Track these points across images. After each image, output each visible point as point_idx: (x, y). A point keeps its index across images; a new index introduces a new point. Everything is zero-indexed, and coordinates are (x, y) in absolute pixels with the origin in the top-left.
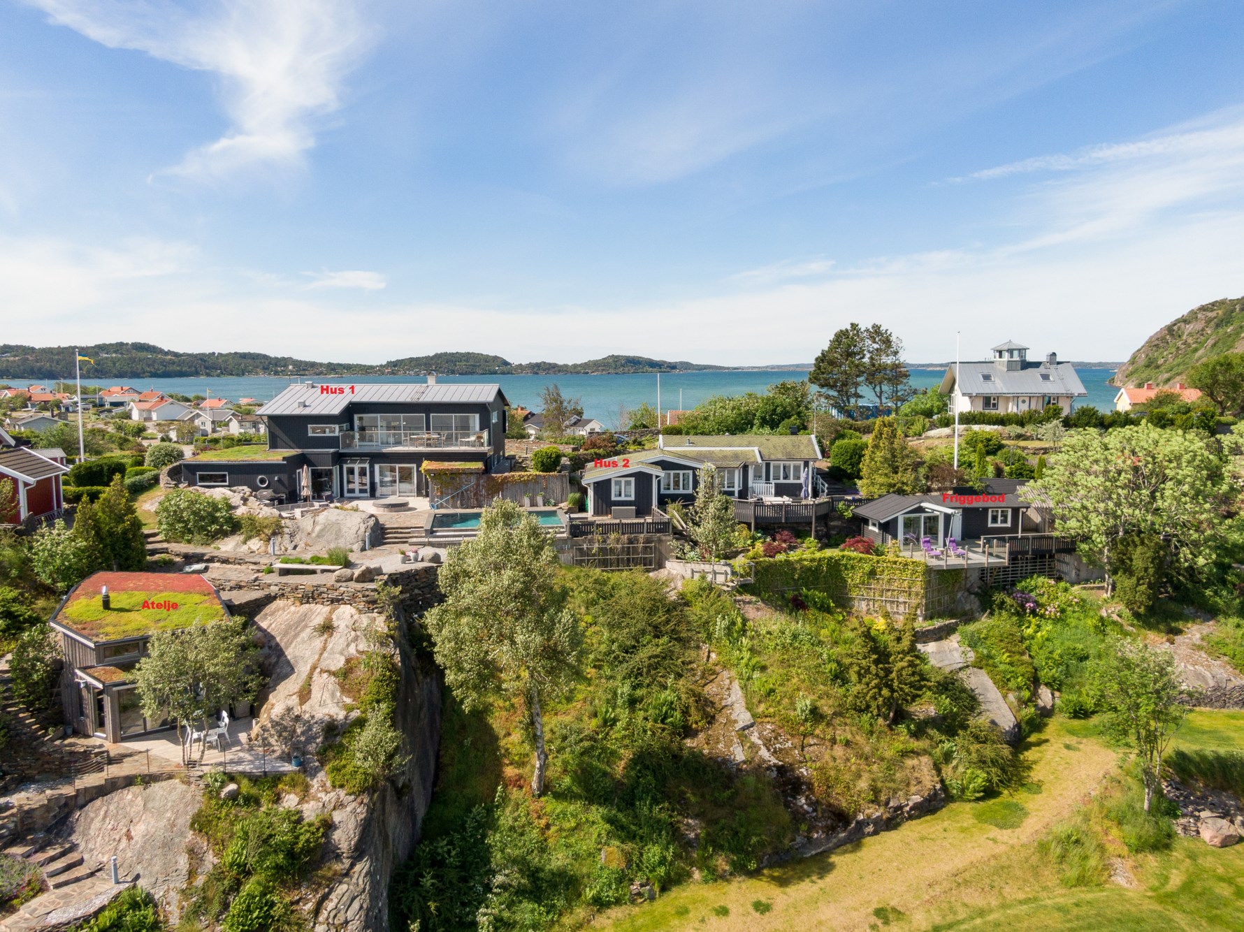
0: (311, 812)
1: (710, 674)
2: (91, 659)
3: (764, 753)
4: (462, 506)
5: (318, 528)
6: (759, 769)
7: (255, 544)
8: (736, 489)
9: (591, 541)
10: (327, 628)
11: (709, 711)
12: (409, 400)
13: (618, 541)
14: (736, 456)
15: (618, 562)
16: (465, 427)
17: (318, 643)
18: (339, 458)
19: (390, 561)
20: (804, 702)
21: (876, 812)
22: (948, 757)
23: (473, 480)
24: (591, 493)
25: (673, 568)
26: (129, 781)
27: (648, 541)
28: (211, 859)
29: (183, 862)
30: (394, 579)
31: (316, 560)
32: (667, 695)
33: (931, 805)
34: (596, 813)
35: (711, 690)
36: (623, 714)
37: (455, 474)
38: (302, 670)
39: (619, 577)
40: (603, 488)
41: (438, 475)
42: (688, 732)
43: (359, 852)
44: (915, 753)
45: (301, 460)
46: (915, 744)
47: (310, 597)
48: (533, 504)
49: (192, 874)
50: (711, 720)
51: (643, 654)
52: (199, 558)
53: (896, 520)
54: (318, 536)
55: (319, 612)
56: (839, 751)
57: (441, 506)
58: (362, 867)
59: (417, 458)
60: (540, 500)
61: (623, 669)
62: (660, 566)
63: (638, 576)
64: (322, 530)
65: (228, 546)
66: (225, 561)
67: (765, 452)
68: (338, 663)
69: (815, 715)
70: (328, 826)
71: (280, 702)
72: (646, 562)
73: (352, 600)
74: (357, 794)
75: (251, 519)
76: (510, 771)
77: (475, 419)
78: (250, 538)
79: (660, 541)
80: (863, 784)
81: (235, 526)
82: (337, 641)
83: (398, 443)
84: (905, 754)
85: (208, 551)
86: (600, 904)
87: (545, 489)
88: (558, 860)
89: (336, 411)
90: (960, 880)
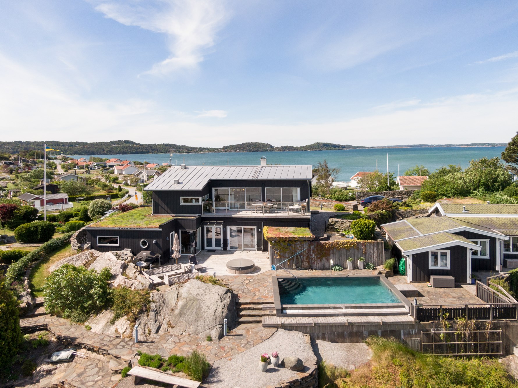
4: (299, 268)
5: (181, 303)
7: (122, 325)
9: (438, 327)
12: (251, 178)
13: (465, 326)
16: (289, 198)
18: (202, 222)
23: (306, 246)
27: (495, 327)
37: (290, 242)
40: (419, 257)
41: (278, 242)
45: (174, 225)
48: (355, 267)
54: (181, 314)
57: (278, 268)
60: (360, 263)
62: (509, 352)
64: (184, 307)
72: (493, 348)
75: (124, 293)
77: (297, 192)
78: (118, 316)
79: (507, 326)
81: (108, 301)
83: (242, 207)
85: (79, 333)
87: (364, 254)
89: (200, 187)
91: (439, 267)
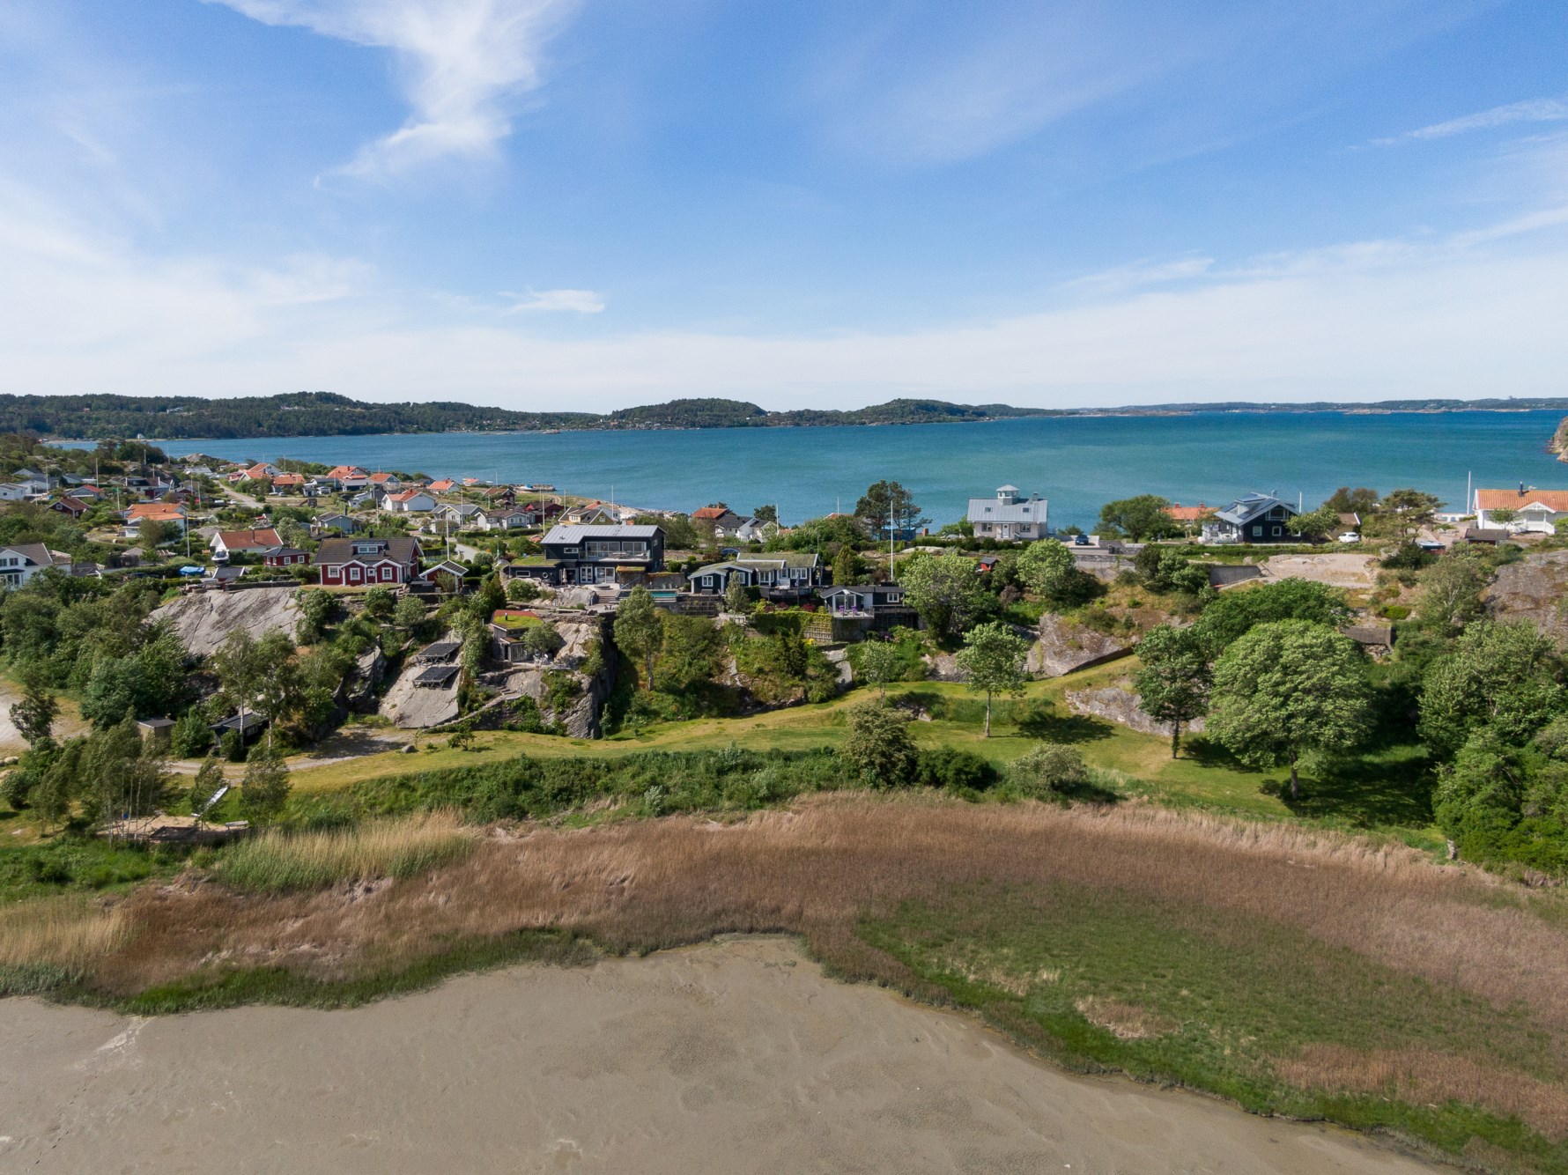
0: (574, 679)
1: (725, 656)
2: (504, 635)
3: (738, 683)
5: (571, 595)
6: (732, 689)
7: (547, 602)
8: (770, 582)
9: (689, 604)
10: (578, 631)
11: (721, 669)
12: (613, 535)
14: (772, 565)
15: (696, 613)
16: (639, 549)
17: (575, 636)
18: (578, 564)
19: (601, 609)
20: (756, 666)
21: (774, 703)
22: (811, 688)
23: (641, 576)
24: (693, 583)
25: (722, 616)
26: (520, 671)
27: (714, 604)
28: (547, 689)
29: (540, 689)
30: (602, 615)
31: (572, 608)
32: (705, 663)
33: (798, 703)
34: (671, 697)
35: (724, 662)
36: (686, 668)
37: (631, 573)
38: (570, 644)
39: (696, 620)
40: (698, 580)
41: (623, 573)
42: (711, 675)
43: (589, 690)
44: (798, 686)
45: (560, 566)
46: (800, 683)
47: (571, 621)
48: (667, 587)
49: (542, 692)
50: (722, 672)
51: (698, 648)
52: (527, 607)
53: (831, 597)
54: (571, 598)
55: (574, 626)
56: (766, 683)
57: (623, 587)
58: (590, 695)
59: (615, 564)
60: (670, 586)
61: (689, 653)
62: (717, 615)
63: (703, 619)
64: (573, 596)
65: (537, 602)
66: (537, 608)
67: (788, 563)
68: (583, 641)
69: (760, 671)
70: (580, 683)
71: (563, 653)
72: (709, 613)
73: (586, 622)
74: (589, 675)
75: (545, 592)
76: (641, 682)
77: (645, 545)
79: (719, 604)
80: (771, 693)
81: (537, 595)
82: (581, 635)
83: (606, 556)
84: (793, 686)
85: (529, 604)
86: (666, 720)
87: (673, 581)
88: (654, 707)
89: (577, 542)
90: (793, 720)
91: (707, 585)
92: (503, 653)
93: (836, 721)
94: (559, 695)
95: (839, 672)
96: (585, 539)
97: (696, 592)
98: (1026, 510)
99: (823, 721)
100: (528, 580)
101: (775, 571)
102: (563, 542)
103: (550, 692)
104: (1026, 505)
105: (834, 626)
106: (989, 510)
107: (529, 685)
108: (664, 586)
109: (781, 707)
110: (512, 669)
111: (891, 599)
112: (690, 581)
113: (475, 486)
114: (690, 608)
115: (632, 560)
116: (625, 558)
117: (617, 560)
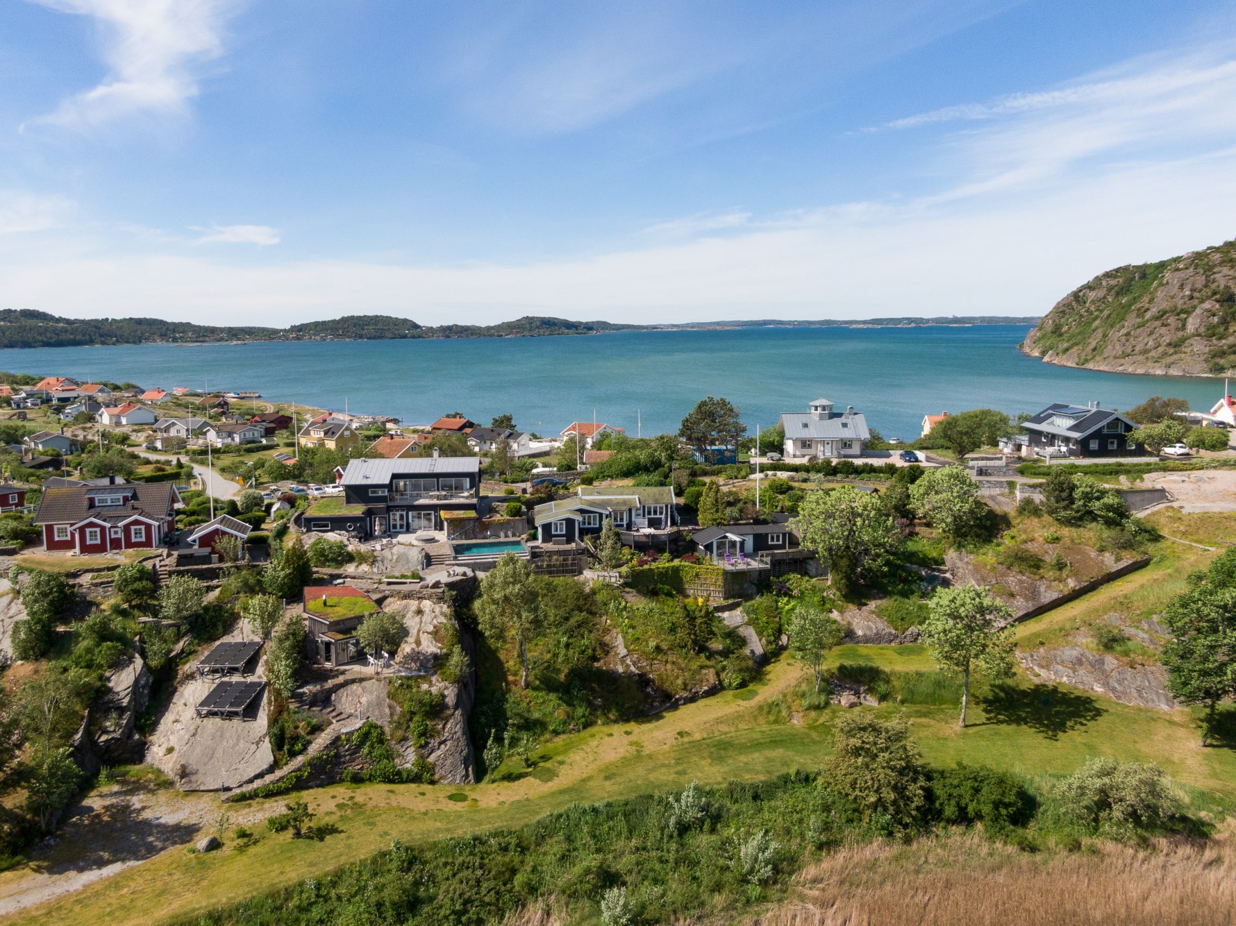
0: (434, 690)
1: (607, 631)
2: (325, 629)
3: (633, 668)
4: (466, 539)
5: (395, 557)
6: (630, 676)
7: (365, 567)
8: (625, 523)
9: (543, 561)
10: (420, 612)
11: (606, 648)
12: (427, 471)
13: (557, 560)
14: (625, 502)
15: (558, 572)
16: (459, 488)
17: (417, 619)
18: (389, 510)
19: (441, 575)
20: (652, 644)
21: (685, 694)
22: (724, 668)
23: (472, 522)
24: (540, 530)
25: (587, 574)
26: (353, 681)
27: (573, 560)
28: (398, 709)
29: (387, 711)
30: (451, 586)
31: (403, 576)
32: (585, 641)
33: (713, 691)
34: (553, 696)
35: (607, 638)
36: (563, 652)
37: (462, 520)
38: (413, 632)
39: (559, 580)
40: (547, 527)
41: (452, 522)
42: (595, 658)
43: (456, 707)
44: (707, 667)
45: (369, 514)
46: (708, 663)
47: (408, 596)
48: (506, 536)
49: (392, 715)
50: (607, 653)
51: (573, 621)
52: (339, 576)
53: (712, 543)
54: (397, 561)
55: (413, 604)
56: (669, 666)
57: (453, 539)
58: (458, 712)
59: (433, 508)
60: (510, 534)
61: (563, 628)
62: (581, 573)
63: (569, 579)
64: (398, 558)
65: (350, 569)
66: (354, 578)
67: (642, 499)
68: (431, 628)
69: (658, 649)
70: (444, 696)
71: (406, 648)
72: (572, 571)
73: (430, 598)
74: (455, 682)
75: (359, 553)
76: (511, 678)
77: (467, 481)
78: (360, 564)
79: (580, 559)
80: (679, 681)
81: (350, 558)
82: (427, 617)
83: (421, 498)
84: (702, 667)
85: (340, 571)
86: (556, 733)
87: (513, 527)
88: (536, 715)
89: (385, 481)
90: (719, 721)
91: (559, 532)
92: (323, 652)
93: (772, 718)
94: (416, 718)
95: (743, 642)
96: (395, 476)
97: (544, 541)
98: (845, 425)
99: (755, 718)
100: (333, 537)
101: (630, 510)
102: (369, 482)
103: (403, 714)
104: (843, 419)
105: (725, 580)
106: (806, 426)
107: (369, 703)
108: (502, 534)
109: (693, 699)
110: (341, 679)
111: (772, 539)
112: (536, 528)
113: (186, 395)
114: (548, 566)
115: (454, 501)
116: (445, 497)
117: (435, 502)
